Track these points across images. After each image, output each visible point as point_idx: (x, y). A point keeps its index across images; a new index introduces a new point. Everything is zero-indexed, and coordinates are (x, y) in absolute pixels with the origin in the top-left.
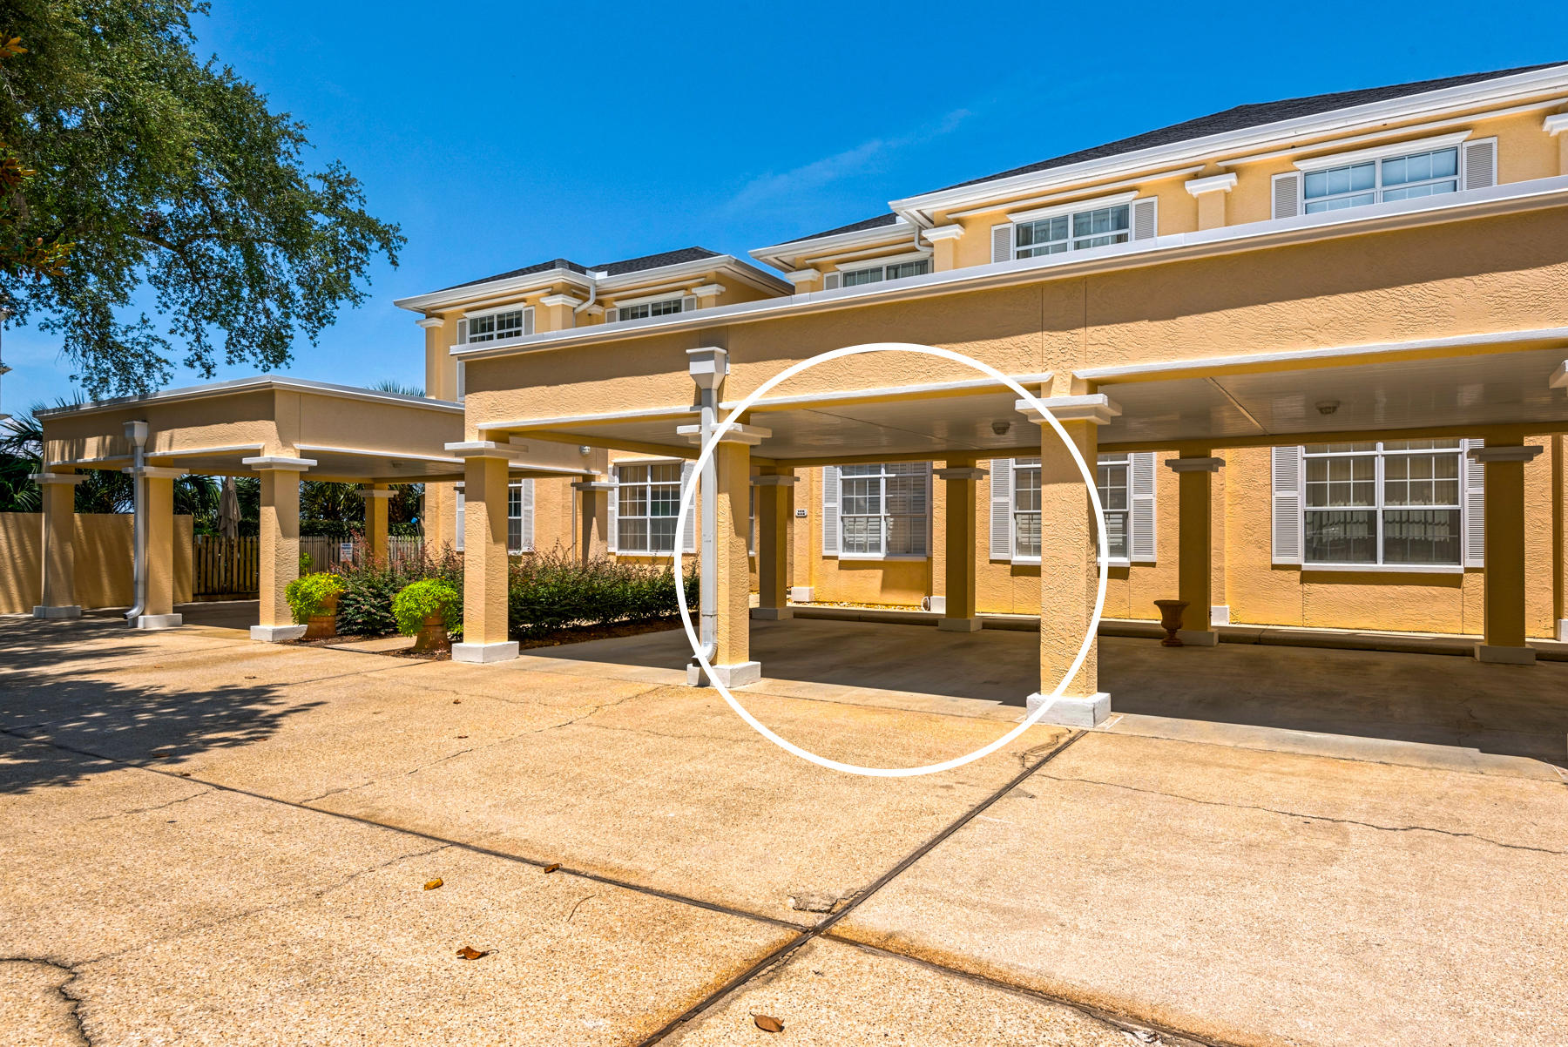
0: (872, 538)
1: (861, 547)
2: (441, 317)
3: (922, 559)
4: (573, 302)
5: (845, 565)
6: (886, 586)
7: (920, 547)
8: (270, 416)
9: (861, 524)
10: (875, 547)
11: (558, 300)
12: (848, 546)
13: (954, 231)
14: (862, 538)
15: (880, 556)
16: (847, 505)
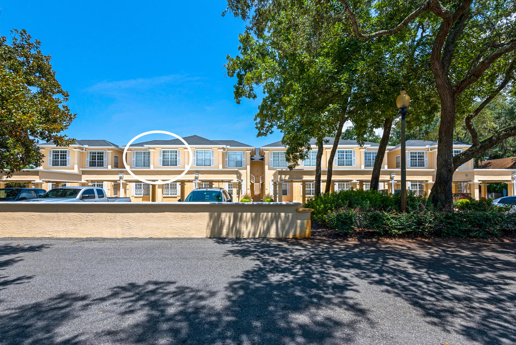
0: (140, 193)
1: (139, 194)
2: (44, 149)
3: (148, 196)
4: (80, 150)
5: (135, 197)
6: (143, 200)
7: (149, 194)
8: (38, 175)
9: (138, 191)
10: (141, 194)
11: (77, 150)
12: (136, 194)
13: (153, 150)
14: (138, 193)
15: (142, 196)
16: (136, 188)
